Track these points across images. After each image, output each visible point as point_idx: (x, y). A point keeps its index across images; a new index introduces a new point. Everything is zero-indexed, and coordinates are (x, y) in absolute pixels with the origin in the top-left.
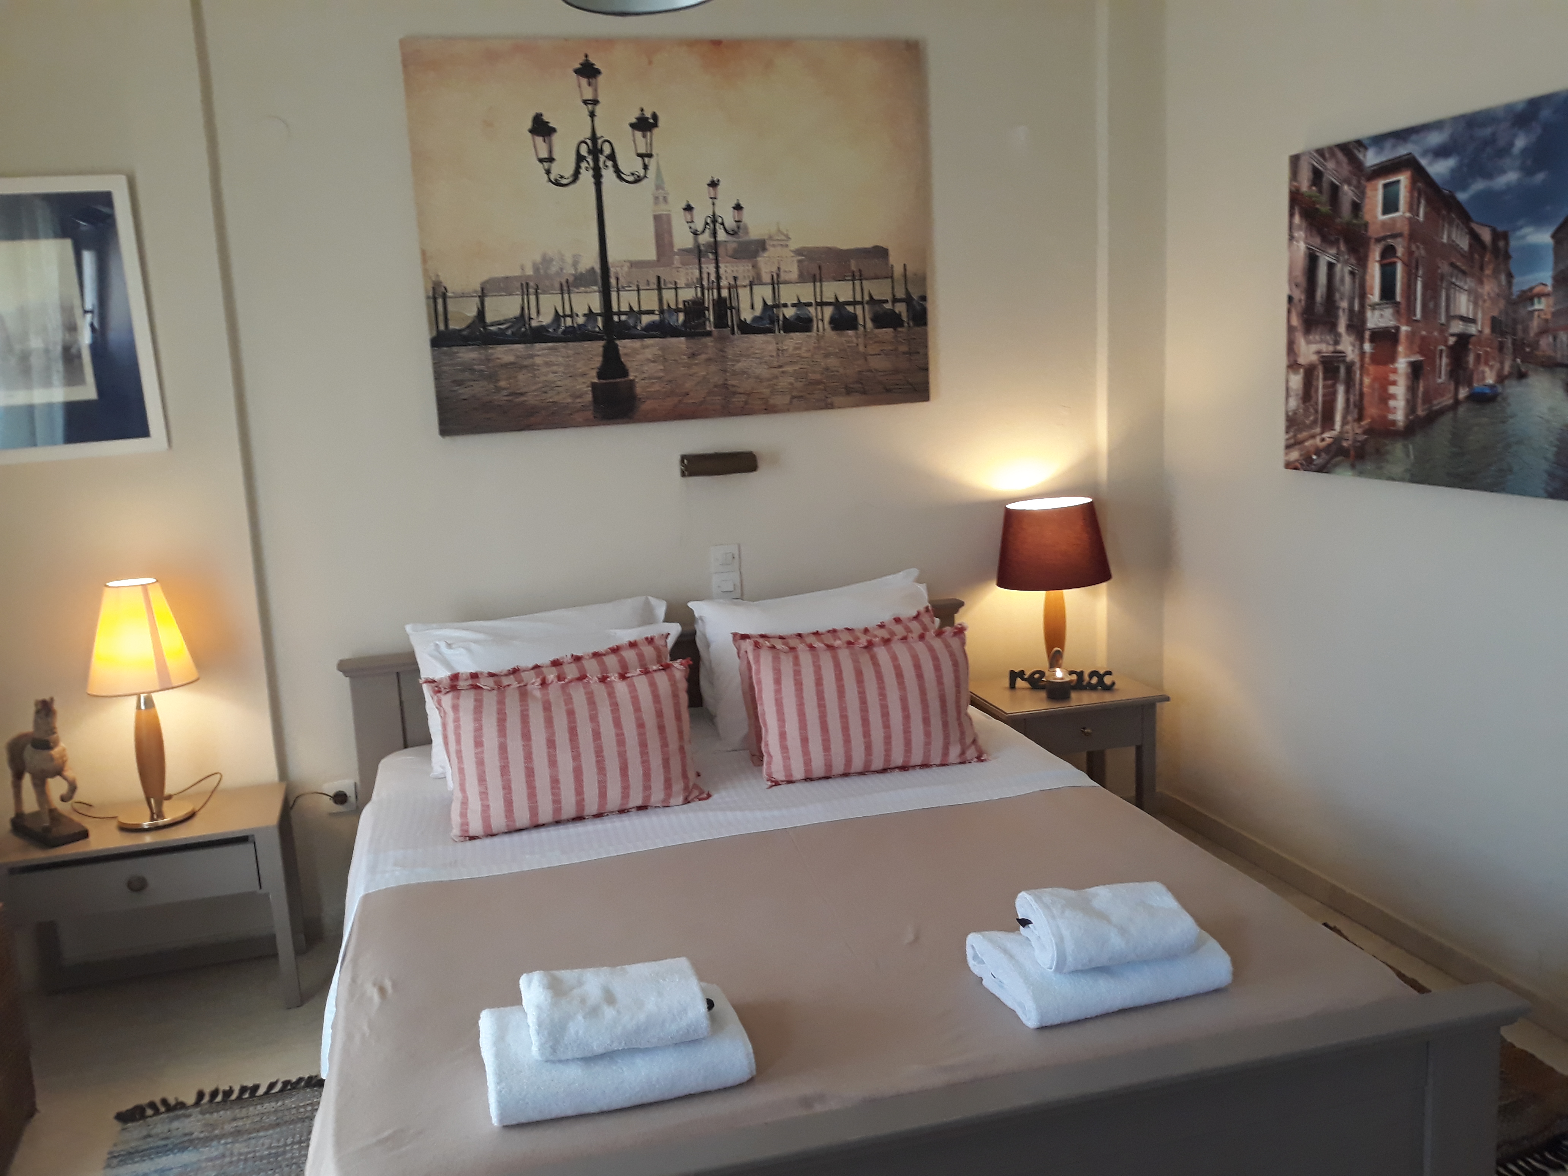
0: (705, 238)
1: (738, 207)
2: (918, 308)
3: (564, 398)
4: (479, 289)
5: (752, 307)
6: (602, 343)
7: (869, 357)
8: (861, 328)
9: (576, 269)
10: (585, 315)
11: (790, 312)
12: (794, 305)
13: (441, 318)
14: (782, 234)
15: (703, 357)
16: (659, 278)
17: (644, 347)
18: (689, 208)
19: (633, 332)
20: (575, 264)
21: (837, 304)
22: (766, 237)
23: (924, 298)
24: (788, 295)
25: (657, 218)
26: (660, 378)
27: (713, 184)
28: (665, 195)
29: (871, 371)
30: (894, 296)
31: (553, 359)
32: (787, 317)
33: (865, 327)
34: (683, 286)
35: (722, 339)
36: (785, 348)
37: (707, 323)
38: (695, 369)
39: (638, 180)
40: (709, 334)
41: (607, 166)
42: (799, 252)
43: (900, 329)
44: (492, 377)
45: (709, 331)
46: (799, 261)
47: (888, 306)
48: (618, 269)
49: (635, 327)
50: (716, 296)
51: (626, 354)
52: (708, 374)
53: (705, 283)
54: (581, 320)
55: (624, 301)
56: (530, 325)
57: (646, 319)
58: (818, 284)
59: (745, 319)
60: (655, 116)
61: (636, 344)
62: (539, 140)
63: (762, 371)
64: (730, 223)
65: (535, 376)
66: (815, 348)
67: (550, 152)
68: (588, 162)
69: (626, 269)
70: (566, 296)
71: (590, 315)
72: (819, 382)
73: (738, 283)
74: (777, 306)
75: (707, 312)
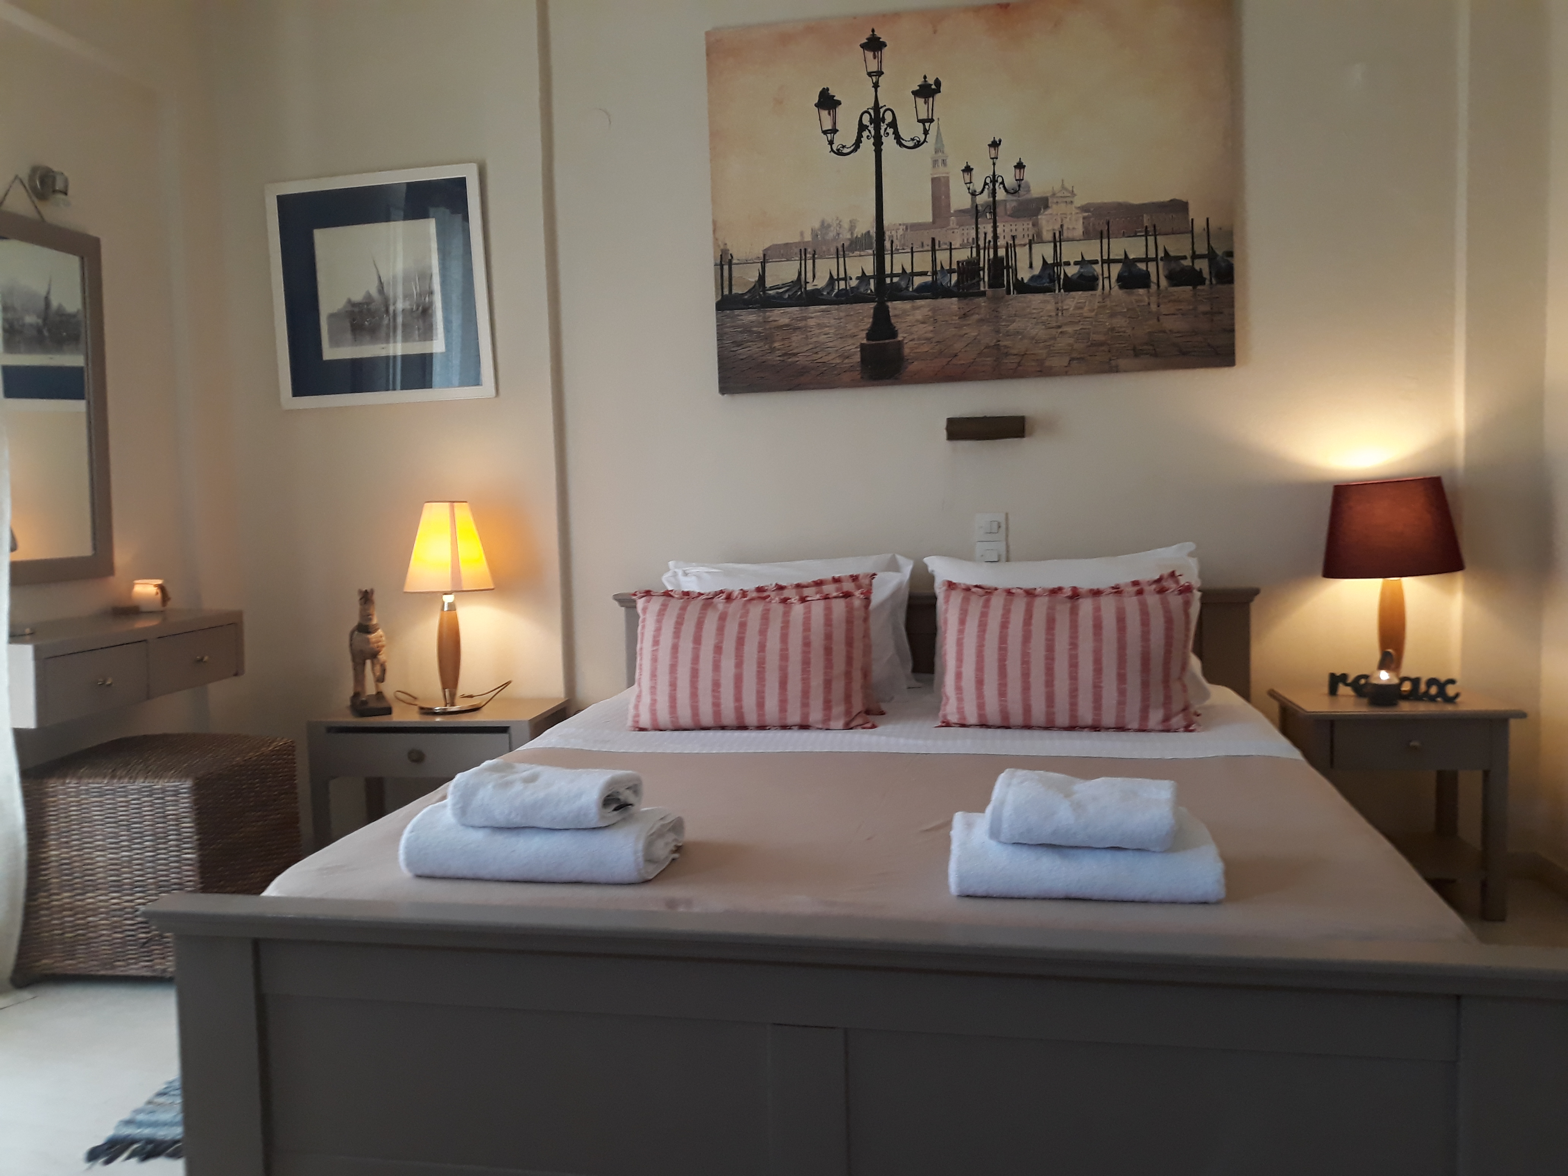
0: (984, 198)
1: (1020, 166)
2: (1223, 264)
3: (832, 358)
4: (762, 256)
5: (1031, 266)
6: (873, 305)
7: (1161, 317)
8: (1154, 287)
9: (852, 234)
10: (858, 278)
11: (1072, 271)
12: (1076, 263)
13: (726, 283)
14: (1066, 189)
15: (976, 317)
16: (933, 240)
17: (914, 308)
18: (968, 170)
19: (904, 293)
20: (852, 229)
21: (1126, 261)
22: (1048, 195)
23: (1230, 254)
24: (1071, 253)
25: (934, 181)
26: (928, 339)
27: (995, 144)
28: (945, 158)
29: (1164, 332)
30: (1194, 252)
31: (826, 321)
32: (1069, 275)
33: (1158, 286)
34: (958, 246)
35: (996, 299)
36: (1065, 308)
37: (982, 283)
38: (966, 330)
39: (918, 144)
40: (983, 294)
41: (888, 134)
42: (1084, 209)
43: (1199, 287)
44: (768, 338)
45: (982, 291)
46: (1084, 218)
47: (1187, 263)
48: (894, 233)
49: (907, 288)
50: (992, 256)
51: (895, 316)
52: (978, 335)
53: (981, 243)
54: (854, 283)
55: (897, 263)
56: (805, 288)
57: (918, 281)
58: (1105, 241)
59: (1022, 278)
60: (938, 83)
61: (907, 305)
62: (824, 113)
63: (1039, 332)
64: (1010, 180)
65: (807, 338)
66: (1099, 307)
67: (835, 124)
68: (870, 131)
69: (901, 232)
70: (841, 260)
71: (863, 278)
72: (1102, 344)
73: (1017, 242)
74: (1058, 264)
75: (981, 273)
